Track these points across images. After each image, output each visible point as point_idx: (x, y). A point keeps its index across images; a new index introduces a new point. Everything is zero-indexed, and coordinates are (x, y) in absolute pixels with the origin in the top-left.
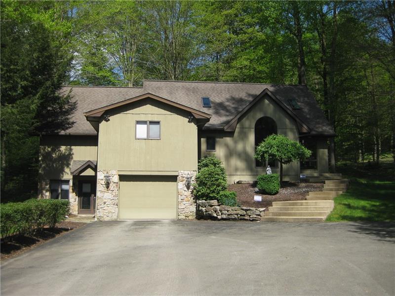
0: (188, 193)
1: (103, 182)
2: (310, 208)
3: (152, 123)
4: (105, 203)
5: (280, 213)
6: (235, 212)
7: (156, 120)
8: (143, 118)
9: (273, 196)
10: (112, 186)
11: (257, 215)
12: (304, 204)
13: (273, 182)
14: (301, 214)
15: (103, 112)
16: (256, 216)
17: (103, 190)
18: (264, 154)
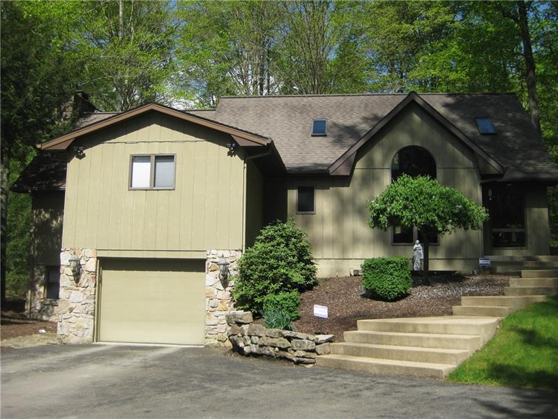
0: (225, 294)
1: (69, 271)
2: (428, 338)
3: (160, 158)
4: (71, 310)
5: (359, 348)
6: (270, 341)
7: (167, 152)
8: (143, 150)
9: (390, 304)
10: (84, 278)
11: (307, 351)
12: (420, 329)
13: (391, 274)
14: (401, 355)
15: (71, 141)
16: (303, 354)
17: (69, 286)
18: (378, 214)
